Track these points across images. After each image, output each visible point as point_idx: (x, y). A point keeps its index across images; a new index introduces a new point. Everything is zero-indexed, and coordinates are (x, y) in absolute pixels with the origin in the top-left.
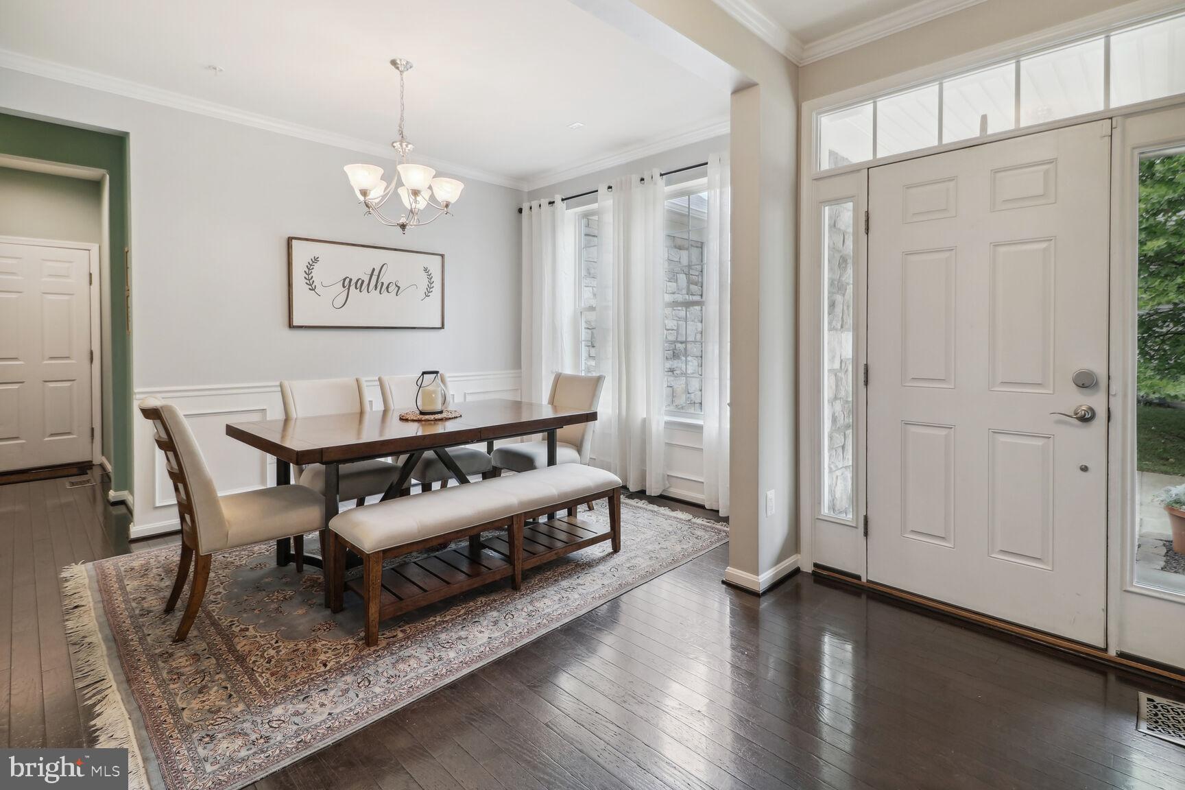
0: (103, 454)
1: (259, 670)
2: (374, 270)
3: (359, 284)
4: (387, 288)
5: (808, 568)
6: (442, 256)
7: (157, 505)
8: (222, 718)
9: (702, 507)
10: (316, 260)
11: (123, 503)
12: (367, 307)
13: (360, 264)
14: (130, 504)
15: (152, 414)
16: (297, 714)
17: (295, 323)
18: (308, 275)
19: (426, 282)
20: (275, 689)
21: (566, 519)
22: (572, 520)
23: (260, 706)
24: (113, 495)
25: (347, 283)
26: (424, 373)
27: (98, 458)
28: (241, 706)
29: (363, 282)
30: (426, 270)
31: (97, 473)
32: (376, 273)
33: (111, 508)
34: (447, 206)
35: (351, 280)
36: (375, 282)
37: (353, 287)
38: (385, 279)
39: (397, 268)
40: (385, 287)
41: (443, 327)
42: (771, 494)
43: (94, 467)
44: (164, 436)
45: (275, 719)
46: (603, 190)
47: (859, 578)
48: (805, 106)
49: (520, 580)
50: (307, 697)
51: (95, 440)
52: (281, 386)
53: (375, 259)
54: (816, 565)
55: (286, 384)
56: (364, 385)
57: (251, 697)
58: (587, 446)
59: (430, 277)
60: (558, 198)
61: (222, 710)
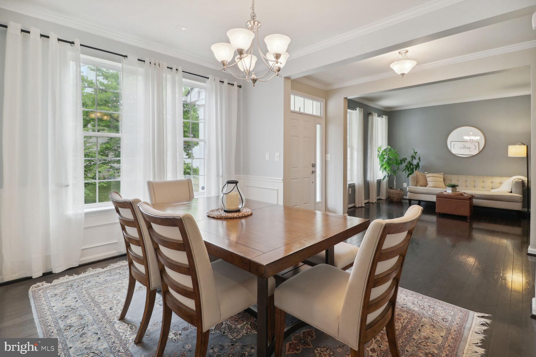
1: (401, 325)
8: (433, 322)
16: (413, 304)
20: (407, 314)
23: (419, 314)
28: (424, 319)
45: (420, 308)
50: (404, 304)
57: (417, 319)
61: (430, 324)
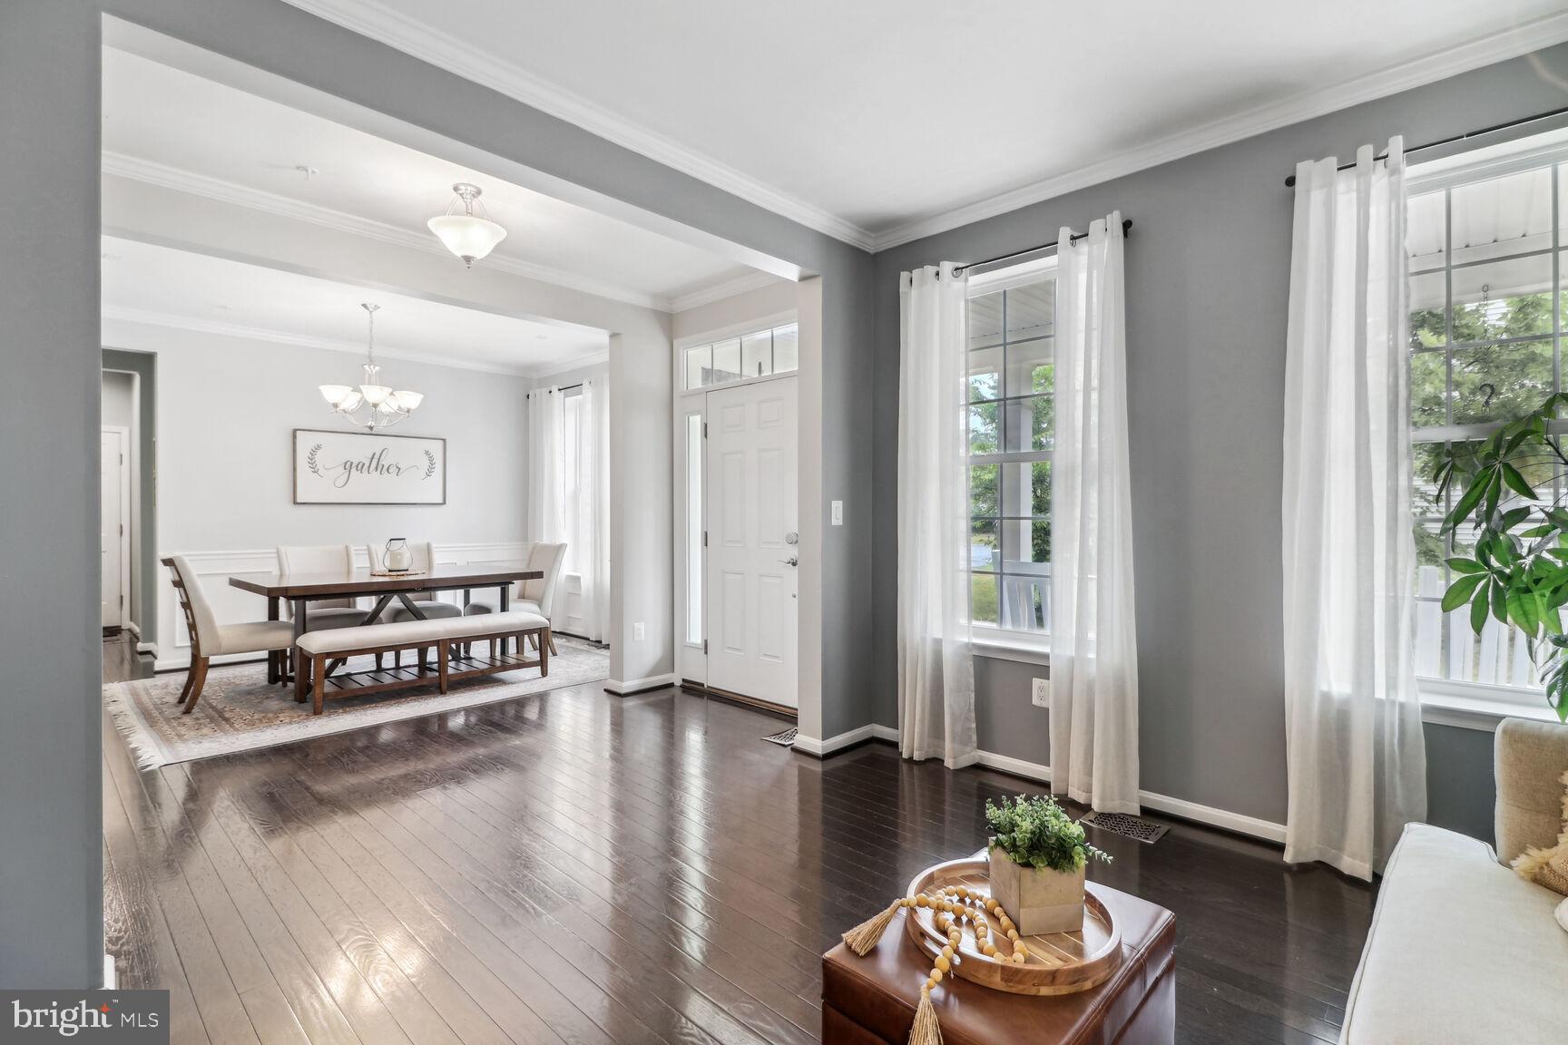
0: (131, 620)
1: (237, 723)
2: (374, 454)
3: (360, 467)
4: (388, 469)
5: (678, 683)
6: (444, 440)
7: (178, 645)
9: (588, 639)
10: (319, 447)
11: (149, 653)
12: (365, 486)
13: (361, 449)
14: (155, 653)
15: (169, 562)
16: (255, 736)
17: (298, 501)
18: (311, 460)
19: (427, 463)
20: (245, 729)
21: (515, 656)
22: (520, 656)
23: (233, 734)
24: (141, 646)
25: (348, 466)
26: (391, 540)
27: (127, 624)
28: (222, 734)
29: (364, 465)
30: (427, 453)
31: (125, 636)
32: (377, 456)
33: (139, 657)
34: (408, 412)
35: (352, 464)
36: (376, 464)
37: (354, 470)
38: (385, 462)
39: (396, 451)
40: (385, 468)
41: (444, 503)
42: (640, 627)
43: (123, 632)
44: (177, 578)
45: (241, 738)
46: (586, 384)
47: (703, 685)
48: (676, 343)
49: (446, 687)
50: (264, 731)
51: (123, 608)
52: (278, 553)
53: (376, 444)
54: (683, 680)
55: (282, 549)
56: (353, 552)
57: (229, 731)
58: (548, 602)
59: (431, 459)
60: (555, 389)
